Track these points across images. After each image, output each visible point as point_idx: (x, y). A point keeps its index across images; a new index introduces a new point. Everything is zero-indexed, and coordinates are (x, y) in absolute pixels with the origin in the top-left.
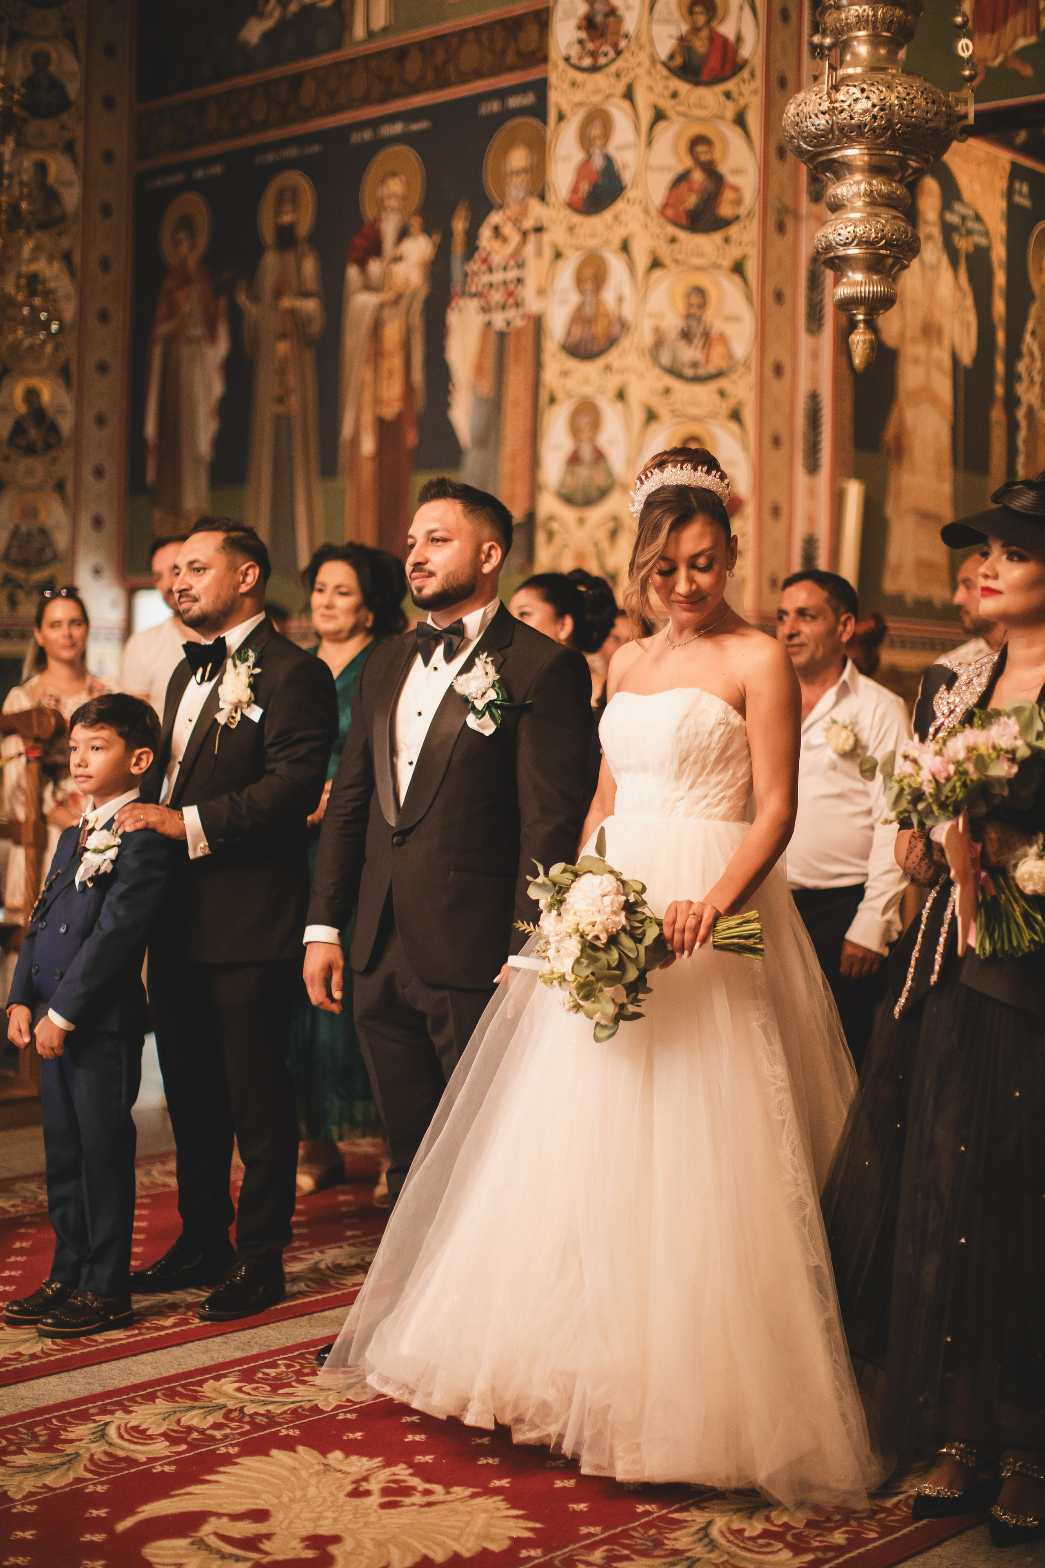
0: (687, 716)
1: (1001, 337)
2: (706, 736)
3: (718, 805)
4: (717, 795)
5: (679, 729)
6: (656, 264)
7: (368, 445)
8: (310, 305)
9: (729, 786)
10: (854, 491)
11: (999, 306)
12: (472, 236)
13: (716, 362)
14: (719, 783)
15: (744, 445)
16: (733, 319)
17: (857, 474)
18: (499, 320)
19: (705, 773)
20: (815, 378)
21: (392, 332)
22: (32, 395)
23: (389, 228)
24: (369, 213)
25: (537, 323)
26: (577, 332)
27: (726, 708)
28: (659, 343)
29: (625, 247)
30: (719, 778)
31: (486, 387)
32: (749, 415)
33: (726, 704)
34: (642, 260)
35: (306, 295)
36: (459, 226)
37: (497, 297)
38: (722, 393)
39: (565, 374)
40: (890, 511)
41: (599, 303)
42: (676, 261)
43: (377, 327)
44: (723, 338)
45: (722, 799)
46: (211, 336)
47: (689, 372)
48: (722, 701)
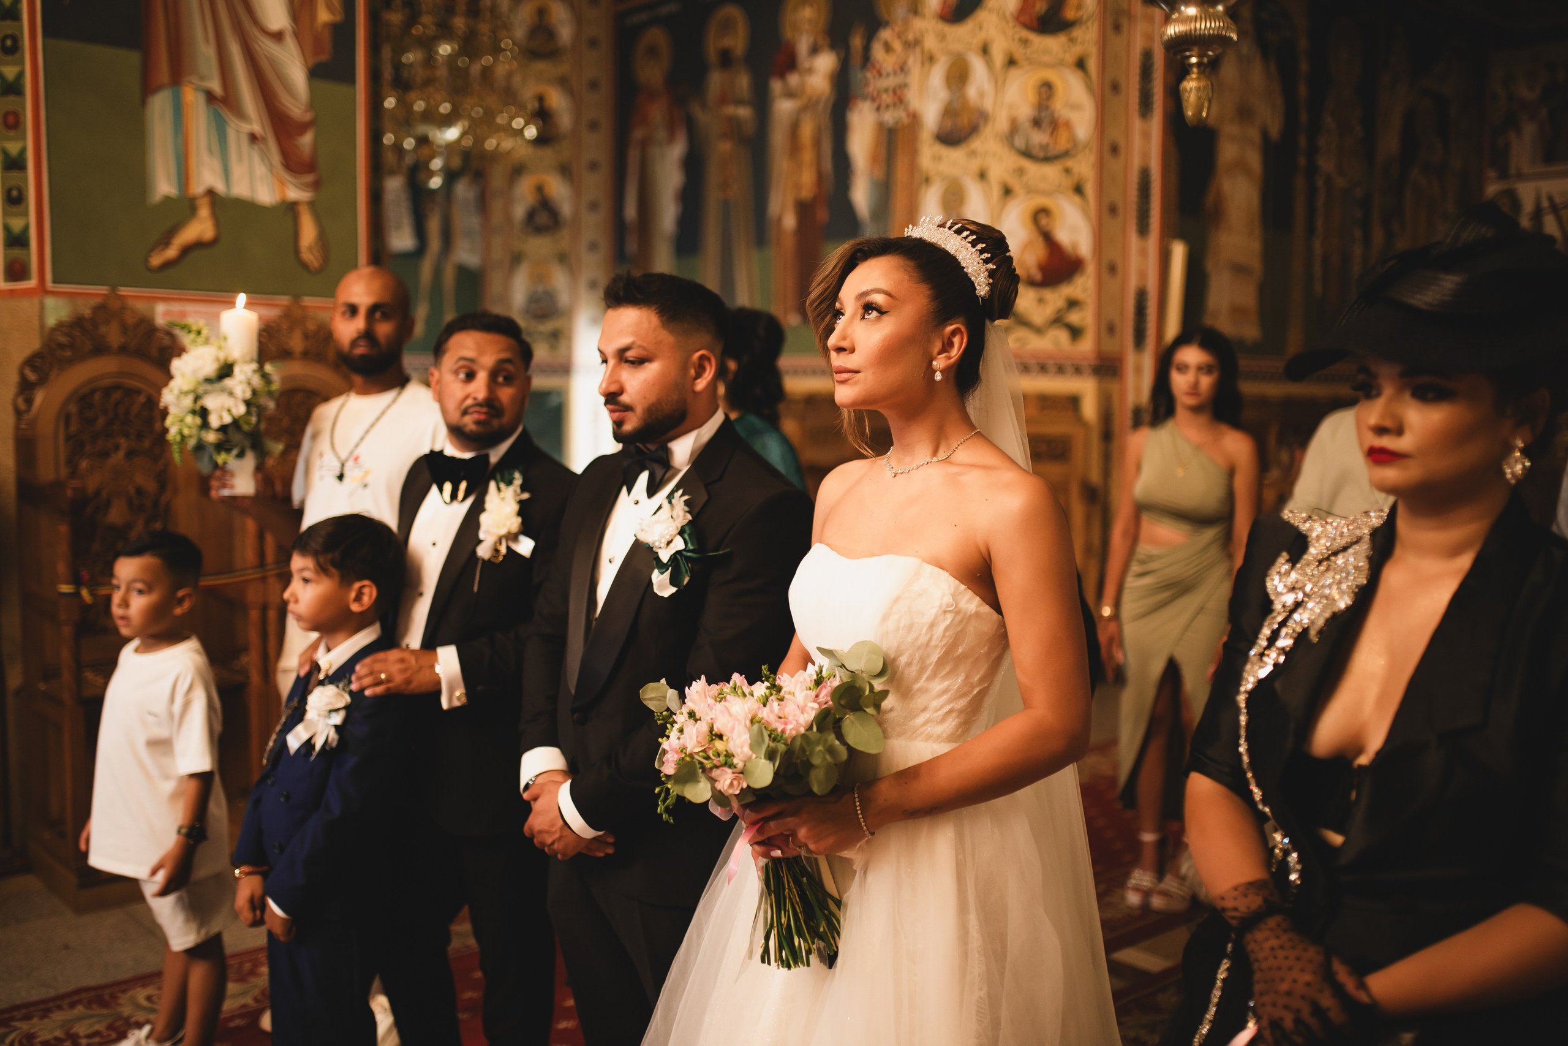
0: (897, 600)
1: (1304, 117)
2: (925, 630)
3: (943, 719)
4: (941, 707)
5: (885, 618)
6: (1011, 62)
7: (790, 221)
8: (744, 112)
9: (959, 695)
10: (1179, 252)
11: (1303, 90)
12: (867, 49)
13: (1063, 143)
14: (945, 691)
15: (1085, 213)
16: (1075, 107)
17: (1182, 235)
18: (889, 117)
19: (924, 679)
20: (1145, 155)
21: (807, 131)
22: (540, 189)
23: (803, 45)
24: (788, 33)
25: (915, 119)
26: (949, 124)
27: (956, 588)
28: (1014, 128)
29: (985, 50)
30: (946, 684)
31: (879, 173)
32: (1090, 189)
33: (957, 582)
34: (998, 57)
35: (739, 102)
36: (857, 42)
37: (887, 98)
38: (1067, 171)
39: (937, 159)
40: (1210, 266)
41: (964, 98)
42: (1028, 59)
43: (794, 129)
44: (1068, 125)
45: (950, 712)
46: (671, 139)
47: (1041, 155)
48: (952, 579)
